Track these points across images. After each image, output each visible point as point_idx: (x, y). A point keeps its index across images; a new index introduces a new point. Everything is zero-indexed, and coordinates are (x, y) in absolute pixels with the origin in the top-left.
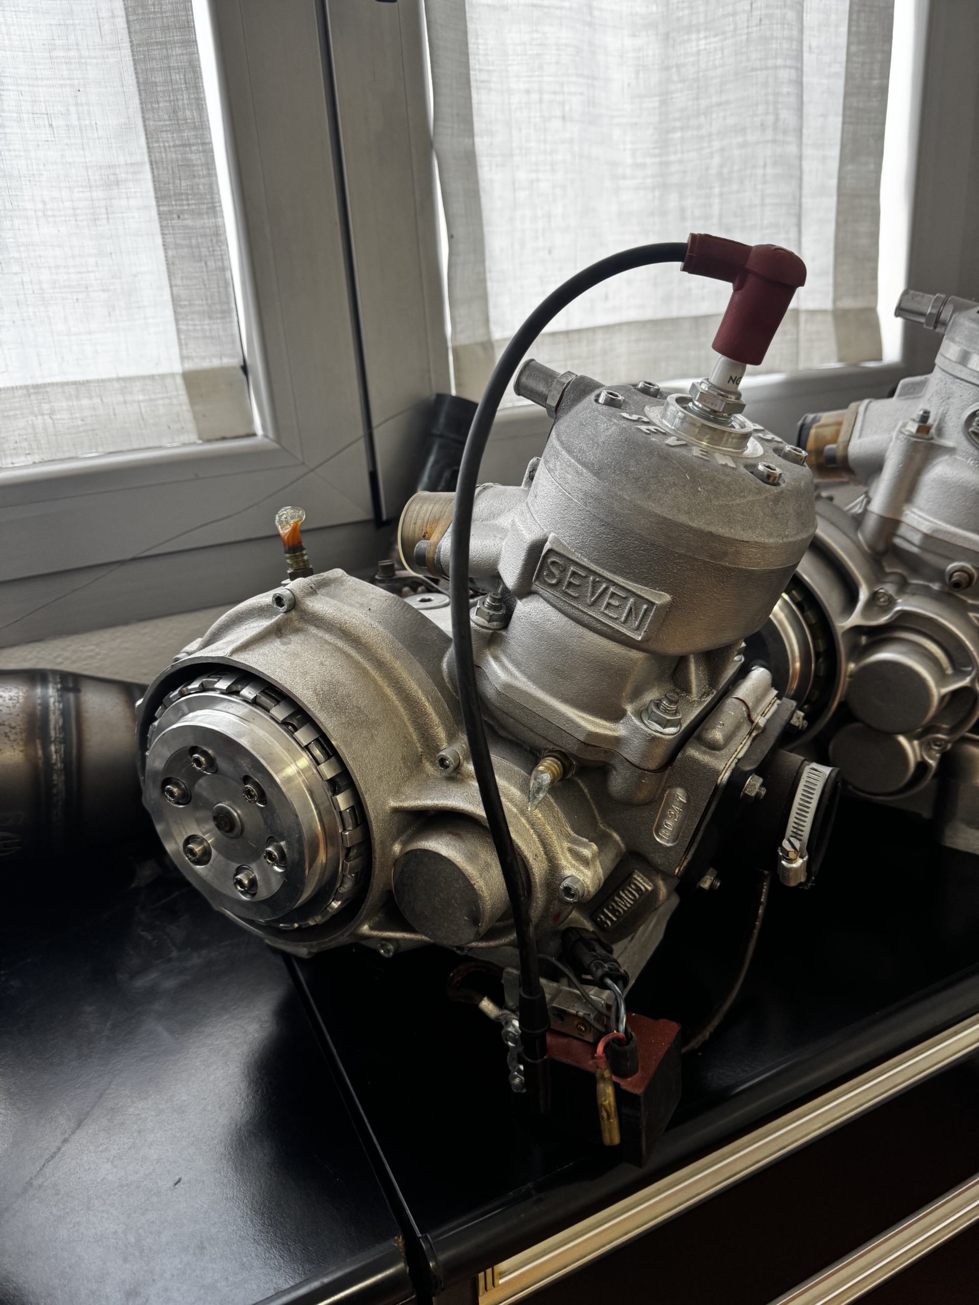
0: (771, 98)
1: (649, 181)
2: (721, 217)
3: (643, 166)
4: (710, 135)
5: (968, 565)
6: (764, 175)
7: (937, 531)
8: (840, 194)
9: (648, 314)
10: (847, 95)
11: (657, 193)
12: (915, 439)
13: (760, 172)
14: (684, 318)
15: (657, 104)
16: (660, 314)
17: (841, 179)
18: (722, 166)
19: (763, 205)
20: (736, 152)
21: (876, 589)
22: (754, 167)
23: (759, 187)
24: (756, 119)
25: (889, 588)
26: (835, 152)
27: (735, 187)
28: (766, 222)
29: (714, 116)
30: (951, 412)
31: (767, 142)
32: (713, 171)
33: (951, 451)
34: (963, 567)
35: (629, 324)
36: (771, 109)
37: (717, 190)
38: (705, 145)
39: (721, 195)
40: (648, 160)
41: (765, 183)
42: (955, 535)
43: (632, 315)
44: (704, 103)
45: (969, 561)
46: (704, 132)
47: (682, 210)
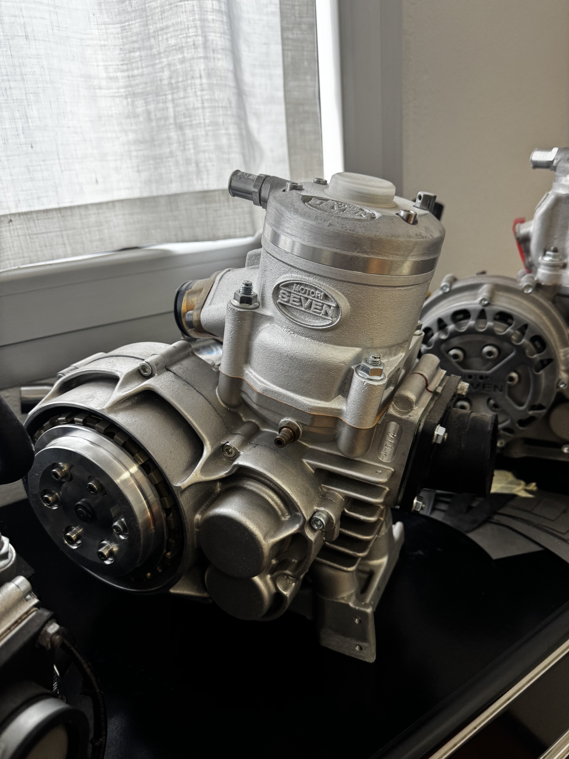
0: (198, 23)
1: (122, 90)
2: (175, 118)
3: (116, 79)
4: (160, 53)
5: (293, 421)
6: (201, 85)
7: (266, 390)
8: (287, 102)
9: (136, 194)
10: (283, 30)
11: (129, 100)
12: (239, 310)
13: (198, 81)
14: (161, 196)
15: (119, 30)
16: (145, 194)
17: (286, 91)
18: (171, 78)
19: (203, 108)
20: (179, 67)
21: (223, 443)
22: (193, 78)
23: (199, 93)
24: (189, 40)
25: (233, 442)
26: (280, 71)
27: (182, 94)
28: (207, 121)
29: (160, 38)
30: (267, 284)
31: (200, 58)
32: (165, 82)
33: (270, 319)
34: (290, 423)
35: (121, 201)
36: (200, 32)
37: (170, 97)
38: (157, 61)
39: (173, 100)
40: (119, 74)
41: (202, 90)
42: (280, 394)
43: (124, 195)
44: (152, 28)
45: (293, 416)
46: (155, 51)
47: (149, 113)
